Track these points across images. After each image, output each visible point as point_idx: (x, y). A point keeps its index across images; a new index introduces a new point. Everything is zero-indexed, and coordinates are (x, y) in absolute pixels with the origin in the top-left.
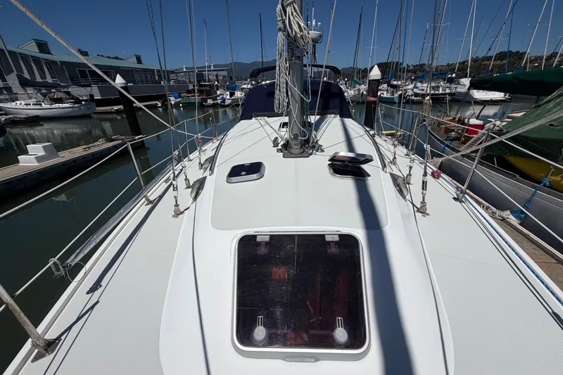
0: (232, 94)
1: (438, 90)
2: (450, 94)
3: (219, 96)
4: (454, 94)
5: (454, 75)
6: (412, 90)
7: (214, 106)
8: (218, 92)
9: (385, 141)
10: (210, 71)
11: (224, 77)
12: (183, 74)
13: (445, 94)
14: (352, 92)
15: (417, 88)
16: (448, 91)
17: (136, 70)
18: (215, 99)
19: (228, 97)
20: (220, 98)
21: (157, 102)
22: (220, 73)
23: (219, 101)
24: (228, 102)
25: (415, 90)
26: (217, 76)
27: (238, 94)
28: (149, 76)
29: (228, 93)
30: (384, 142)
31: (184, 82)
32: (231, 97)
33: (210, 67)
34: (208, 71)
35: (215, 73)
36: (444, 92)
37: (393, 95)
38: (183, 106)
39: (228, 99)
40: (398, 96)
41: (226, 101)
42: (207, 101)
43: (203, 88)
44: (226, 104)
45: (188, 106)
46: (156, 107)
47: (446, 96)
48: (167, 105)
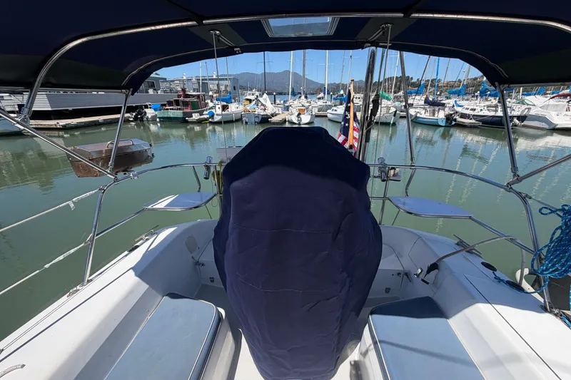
0: (224, 108)
3: (207, 110)
7: (199, 122)
11: (226, 86)
13: (513, 117)
18: (201, 113)
19: (219, 111)
20: (207, 113)
23: (206, 117)
24: (217, 118)
27: (234, 108)
29: (220, 106)
32: (222, 112)
34: (210, 80)
37: (434, 115)
38: (160, 121)
39: (217, 115)
40: (444, 117)
41: (215, 116)
42: (192, 117)
43: (188, 100)
44: (215, 120)
45: (166, 121)
46: (128, 121)
47: (513, 121)
48: (142, 120)
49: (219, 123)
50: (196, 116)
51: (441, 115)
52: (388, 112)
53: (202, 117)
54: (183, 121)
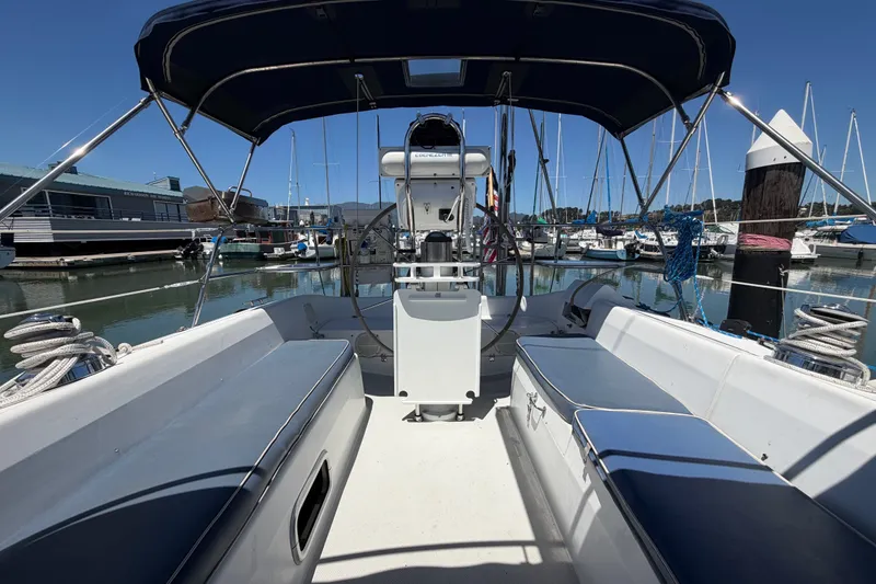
2: (717, 248)
7: (286, 259)
17: (159, 198)
18: (288, 247)
19: (313, 245)
20: (296, 246)
21: (175, 251)
23: (294, 252)
24: (310, 253)
25: (642, 240)
34: (301, 208)
37: (610, 246)
39: (311, 249)
40: (623, 248)
41: (307, 251)
42: (272, 252)
44: (307, 256)
45: (233, 258)
46: (173, 258)
47: (710, 251)
49: (312, 259)
50: (278, 251)
51: (620, 246)
53: (288, 252)
54: (259, 258)
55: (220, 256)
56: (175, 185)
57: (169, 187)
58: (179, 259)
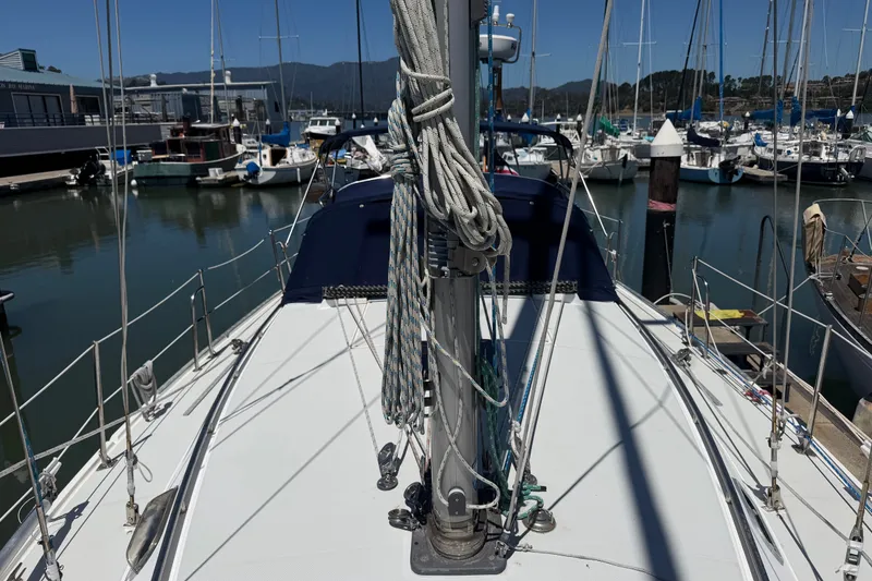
0: (277, 156)
1: (817, 154)
2: (849, 165)
3: (240, 159)
4: (860, 164)
5: (850, 115)
6: (751, 148)
7: (227, 185)
8: (240, 148)
9: (722, 372)
10: (221, 88)
11: (259, 103)
12: (147, 97)
13: (837, 165)
14: (598, 154)
15: (764, 145)
16: (843, 157)
17: (18, 88)
18: (228, 166)
19: (267, 163)
20: (244, 166)
21: (65, 173)
22: (247, 94)
23: (241, 175)
24: (264, 177)
25: (759, 150)
26: (239, 102)
27: (295, 156)
28: (51, 102)
29: (267, 151)
30: (717, 376)
31: (151, 118)
32: (274, 163)
33: (220, 77)
34: (216, 88)
35: (235, 94)
36: (832, 159)
37: (705, 164)
38: (138, 187)
39: (266, 170)
40: (717, 167)
41: (261, 174)
42: (208, 175)
43: (198, 139)
44: (261, 181)
45: (153, 185)
46: (61, 185)
47: (839, 171)
48: (93, 183)
49: (267, 187)
50: (215, 174)
51: (715, 163)
52: (614, 159)
53: (232, 174)
54: (191, 185)
55: (134, 182)
56: (30, 63)
57: (22, 66)
58: (72, 187)
